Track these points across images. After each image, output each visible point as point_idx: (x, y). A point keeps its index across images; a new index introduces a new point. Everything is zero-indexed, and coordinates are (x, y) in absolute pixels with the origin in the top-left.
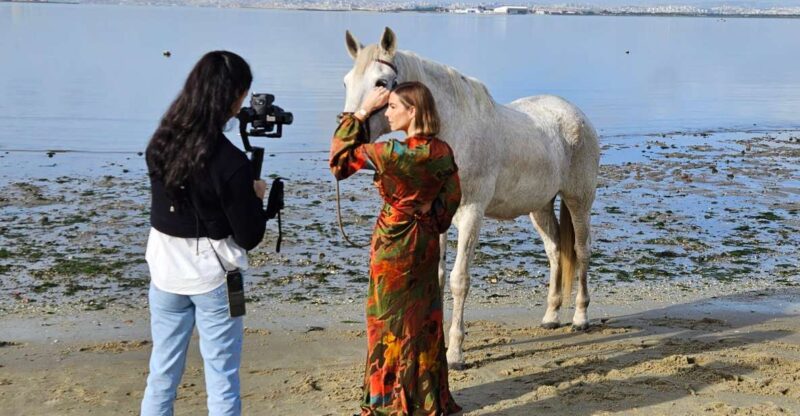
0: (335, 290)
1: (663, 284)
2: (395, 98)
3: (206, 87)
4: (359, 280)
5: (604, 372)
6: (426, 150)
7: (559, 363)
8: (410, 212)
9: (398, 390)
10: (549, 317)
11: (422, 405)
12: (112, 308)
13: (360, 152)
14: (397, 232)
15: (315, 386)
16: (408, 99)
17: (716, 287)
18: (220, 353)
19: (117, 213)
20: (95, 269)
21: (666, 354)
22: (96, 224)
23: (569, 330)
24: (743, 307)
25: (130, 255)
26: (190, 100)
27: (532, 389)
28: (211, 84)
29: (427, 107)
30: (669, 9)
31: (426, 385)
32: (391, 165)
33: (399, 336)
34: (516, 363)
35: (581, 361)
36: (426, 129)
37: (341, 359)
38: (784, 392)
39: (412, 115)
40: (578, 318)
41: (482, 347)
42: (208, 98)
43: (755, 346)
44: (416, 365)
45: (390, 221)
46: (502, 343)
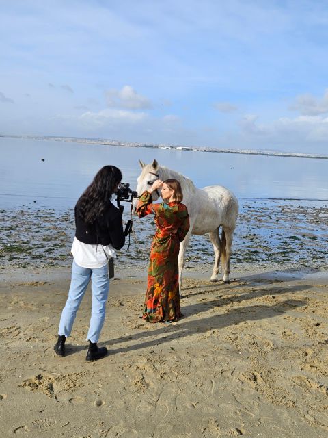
0: (122, 262)
1: (255, 265)
2: (165, 185)
3: (104, 181)
4: (132, 259)
5: (239, 302)
6: (177, 208)
7: (220, 297)
8: (169, 233)
9: (159, 307)
10: (213, 277)
11: (169, 314)
12: (29, 267)
13: (149, 207)
14: (163, 241)
15: (121, 304)
16: (171, 186)
17: (277, 267)
18: (101, 293)
19: (27, 227)
20: (20, 250)
21: (263, 295)
22: (19, 231)
23: (222, 282)
24: (289, 275)
25: (34, 245)
26: (97, 186)
27: (212, 308)
28: (107, 180)
29: (178, 190)
30: (247, 151)
31: (171, 305)
32: (162, 213)
33: (161, 284)
34: (202, 296)
35: (229, 296)
36: (177, 199)
37: (130, 292)
38: (314, 312)
39: (172, 193)
40: (224, 278)
41: (188, 289)
42: (105, 186)
43: (298, 292)
44: (167, 297)
45: (160, 236)
46: (195, 287)
